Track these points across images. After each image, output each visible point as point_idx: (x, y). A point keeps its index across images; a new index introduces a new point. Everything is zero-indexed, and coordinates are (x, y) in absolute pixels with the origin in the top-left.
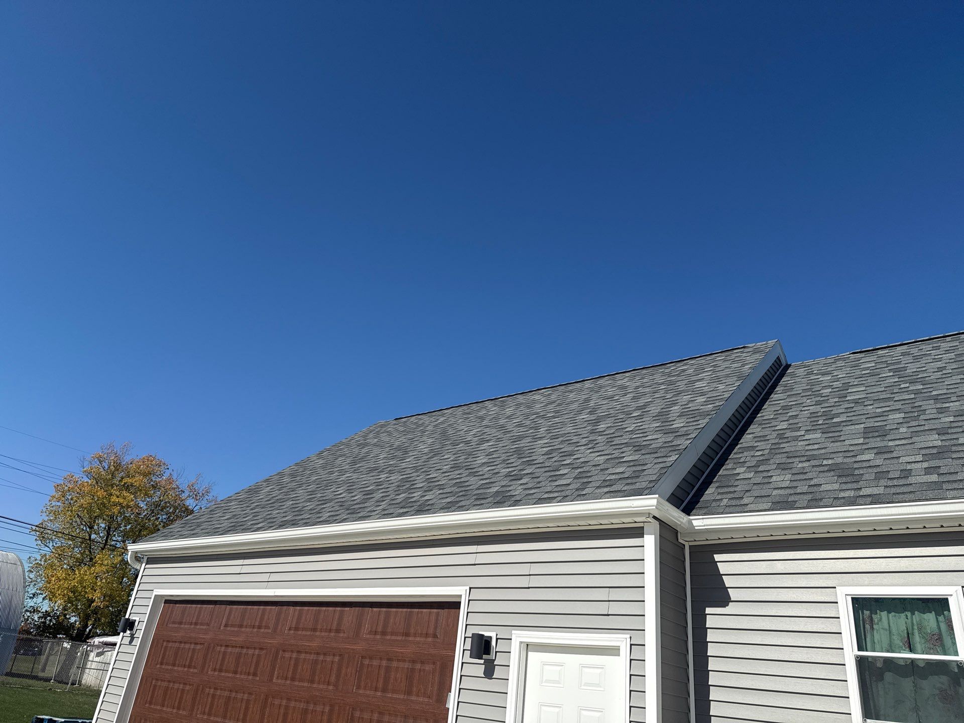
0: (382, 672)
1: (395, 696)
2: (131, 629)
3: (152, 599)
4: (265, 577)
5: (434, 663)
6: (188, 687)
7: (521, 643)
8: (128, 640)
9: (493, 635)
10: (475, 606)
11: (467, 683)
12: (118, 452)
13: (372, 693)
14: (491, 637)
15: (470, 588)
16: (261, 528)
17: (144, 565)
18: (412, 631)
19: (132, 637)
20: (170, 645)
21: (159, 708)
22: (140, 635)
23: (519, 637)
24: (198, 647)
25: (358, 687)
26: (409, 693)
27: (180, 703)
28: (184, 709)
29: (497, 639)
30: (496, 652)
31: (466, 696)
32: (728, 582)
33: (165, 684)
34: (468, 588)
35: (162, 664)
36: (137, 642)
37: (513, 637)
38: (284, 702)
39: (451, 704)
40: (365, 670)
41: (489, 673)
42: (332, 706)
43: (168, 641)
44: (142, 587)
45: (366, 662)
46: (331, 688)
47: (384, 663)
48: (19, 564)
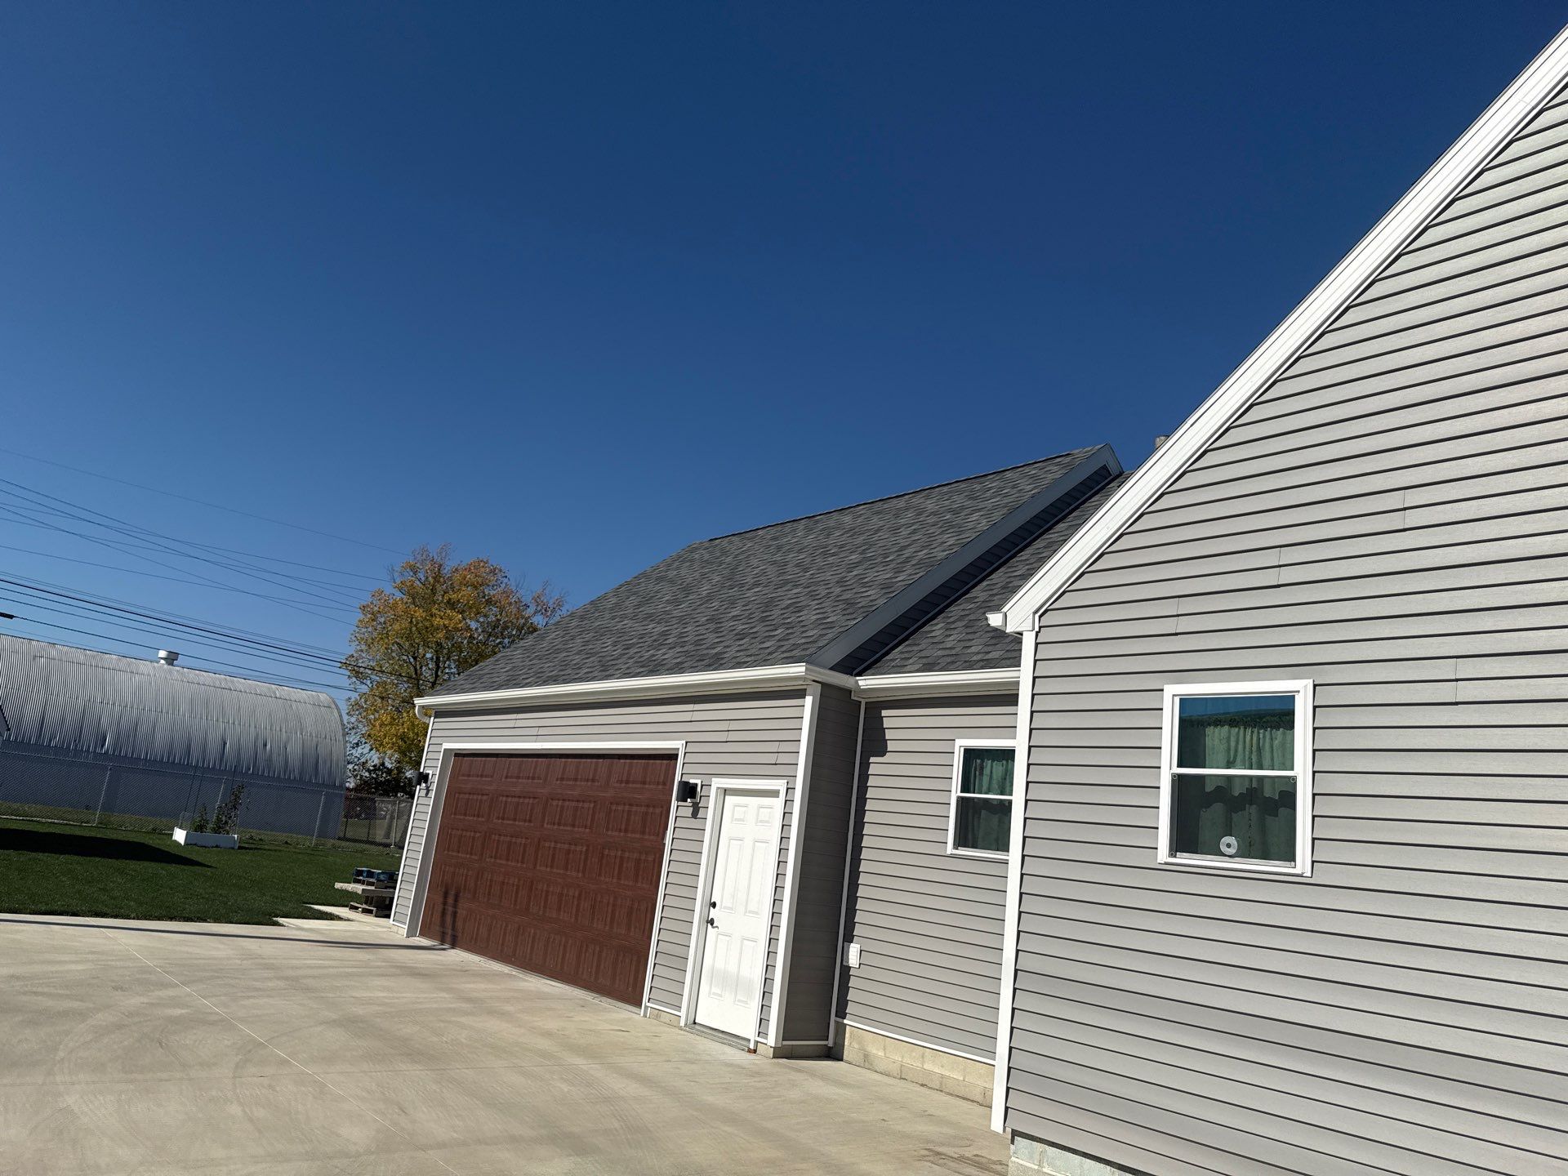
0: (625, 815)
1: (633, 836)
2: (426, 782)
3: (442, 753)
4: (534, 731)
5: (662, 807)
6: (478, 835)
7: (718, 788)
8: (423, 793)
9: (698, 782)
10: (689, 758)
11: (681, 823)
12: (436, 557)
13: (617, 834)
14: (697, 784)
15: (686, 743)
16: (529, 683)
17: (432, 718)
18: (648, 780)
19: (428, 790)
20: (461, 796)
21: (454, 854)
22: (434, 787)
23: (717, 783)
24: (485, 797)
25: (607, 830)
26: (643, 833)
27: (472, 849)
28: (476, 855)
29: (702, 786)
30: (701, 797)
31: (679, 834)
32: (889, 735)
33: (459, 832)
34: (684, 742)
35: (455, 814)
36: (432, 794)
37: (713, 784)
38: (553, 845)
39: (668, 841)
40: (612, 814)
41: (695, 815)
42: (588, 846)
43: (459, 793)
44: (434, 741)
45: (614, 807)
46: (587, 830)
47: (627, 808)
48: (333, 706)
